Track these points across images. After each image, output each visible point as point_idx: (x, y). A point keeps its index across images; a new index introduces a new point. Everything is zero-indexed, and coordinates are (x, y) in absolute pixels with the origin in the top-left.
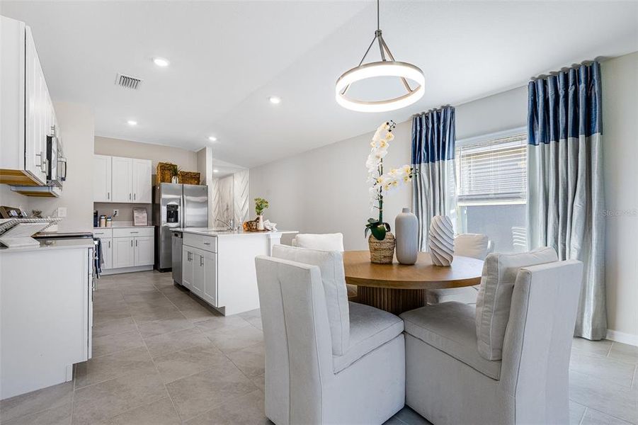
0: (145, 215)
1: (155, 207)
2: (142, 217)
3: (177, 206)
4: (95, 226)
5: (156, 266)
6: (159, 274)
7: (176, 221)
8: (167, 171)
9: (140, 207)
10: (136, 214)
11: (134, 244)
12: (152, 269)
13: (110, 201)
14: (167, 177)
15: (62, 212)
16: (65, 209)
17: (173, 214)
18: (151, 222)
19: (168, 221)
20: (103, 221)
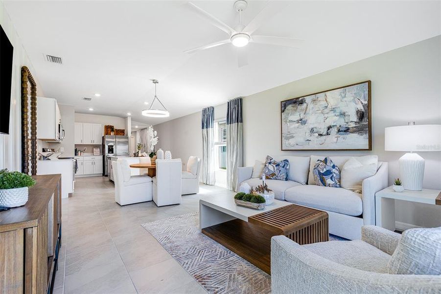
0: (99, 150)
1: (103, 146)
2: (97, 151)
3: (113, 146)
4: (76, 155)
5: (104, 174)
6: (105, 177)
7: (113, 153)
8: (109, 129)
9: (96, 146)
10: (94, 150)
11: (93, 163)
12: (102, 175)
13: (82, 144)
14: (109, 132)
15: (62, 149)
16: (63, 148)
17: (111, 150)
18: (102, 154)
19: (109, 153)
20: (79, 153)
